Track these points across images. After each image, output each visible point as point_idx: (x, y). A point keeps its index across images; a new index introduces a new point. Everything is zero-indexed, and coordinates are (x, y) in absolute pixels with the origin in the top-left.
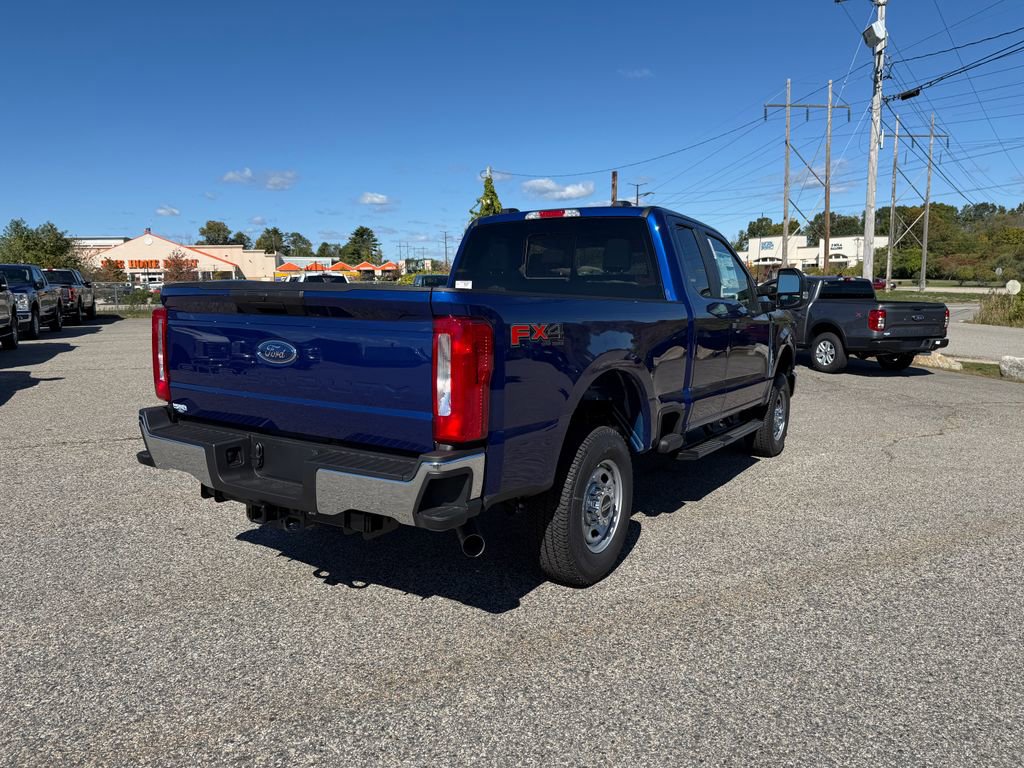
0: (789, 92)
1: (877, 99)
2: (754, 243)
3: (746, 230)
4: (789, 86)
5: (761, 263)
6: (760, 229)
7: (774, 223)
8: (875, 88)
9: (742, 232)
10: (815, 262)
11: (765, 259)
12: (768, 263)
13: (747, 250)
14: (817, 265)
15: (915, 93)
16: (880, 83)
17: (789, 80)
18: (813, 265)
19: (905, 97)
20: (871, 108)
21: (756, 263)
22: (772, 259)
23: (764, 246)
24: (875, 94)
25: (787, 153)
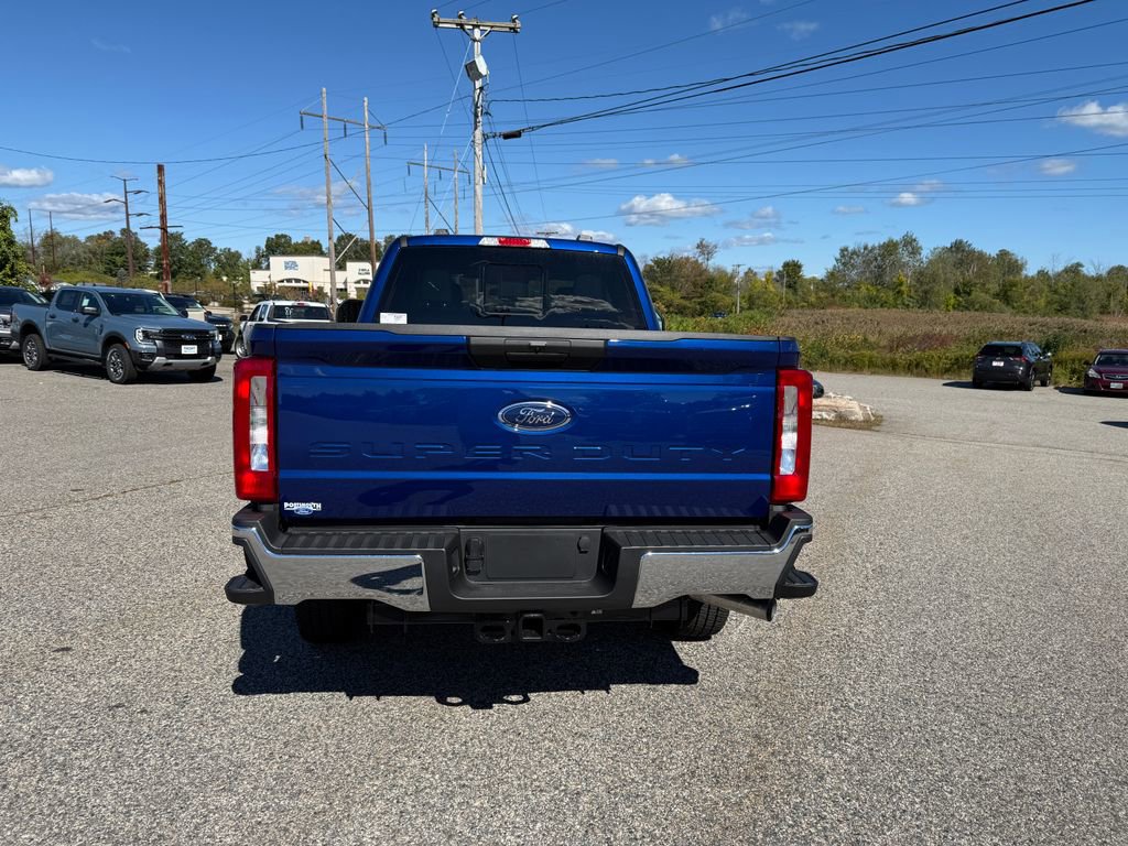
0: (325, 102)
1: (478, 133)
2: (277, 262)
3: (263, 247)
4: (324, 95)
5: (286, 284)
6: (278, 246)
7: (293, 242)
8: (476, 122)
9: (258, 249)
10: (343, 287)
11: (289, 281)
12: (294, 284)
13: (268, 268)
14: (346, 290)
15: (517, 135)
16: (480, 119)
17: (324, 89)
18: (341, 290)
19: (507, 136)
20: (473, 141)
21: (280, 284)
22: (298, 281)
23: (288, 266)
24: (476, 128)
25: (327, 168)
